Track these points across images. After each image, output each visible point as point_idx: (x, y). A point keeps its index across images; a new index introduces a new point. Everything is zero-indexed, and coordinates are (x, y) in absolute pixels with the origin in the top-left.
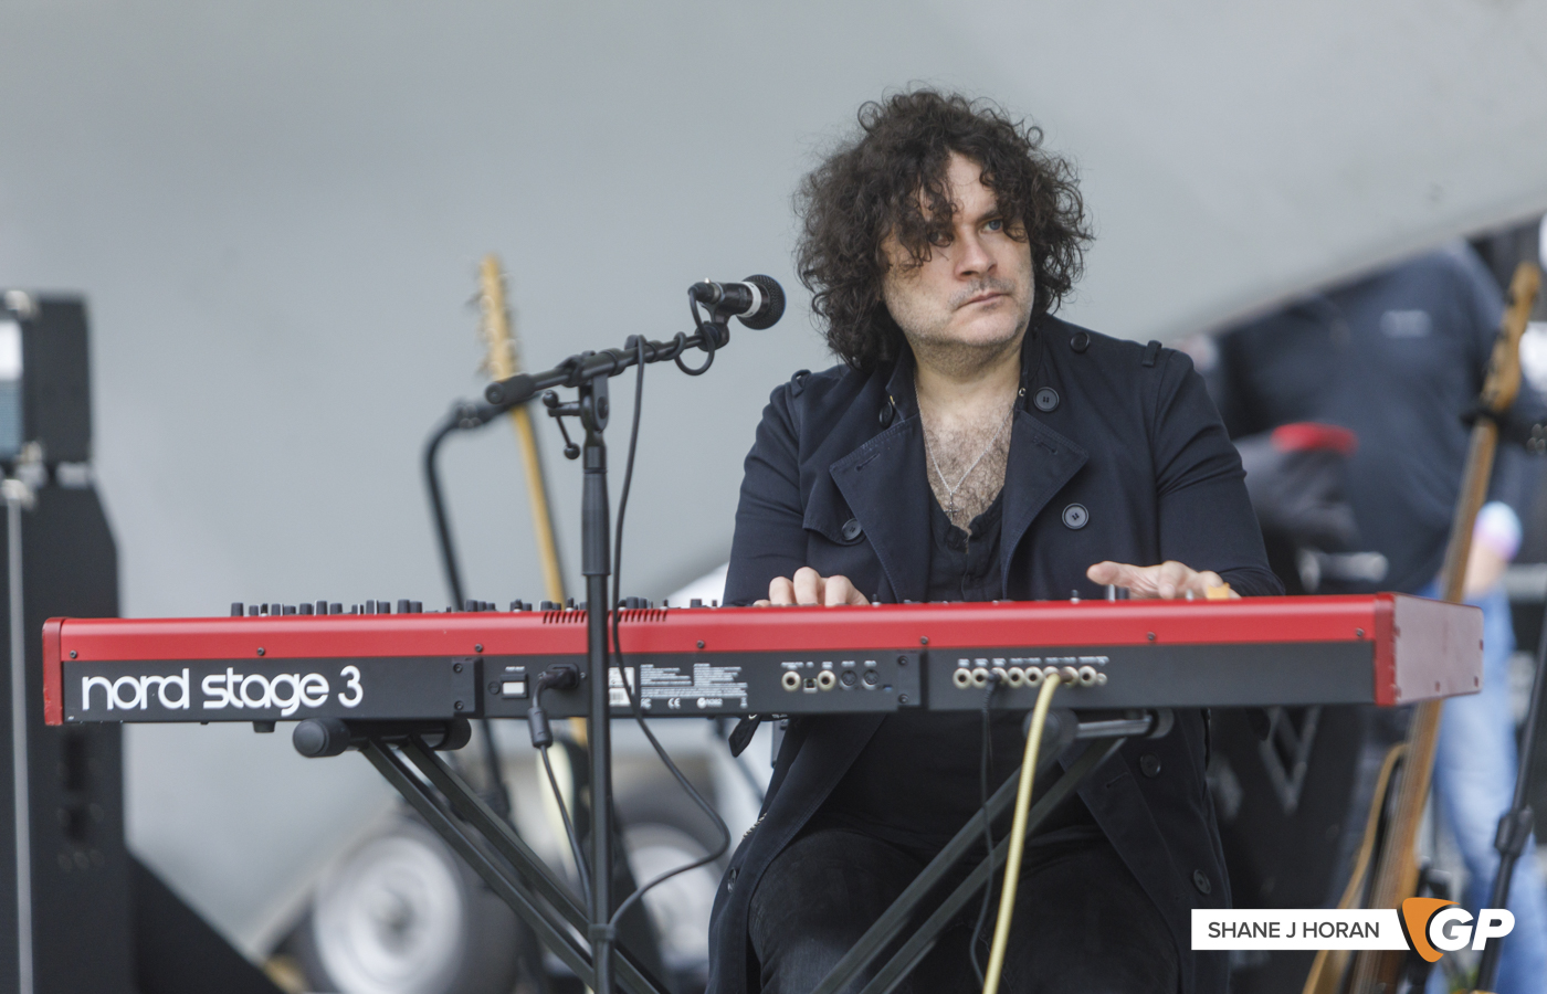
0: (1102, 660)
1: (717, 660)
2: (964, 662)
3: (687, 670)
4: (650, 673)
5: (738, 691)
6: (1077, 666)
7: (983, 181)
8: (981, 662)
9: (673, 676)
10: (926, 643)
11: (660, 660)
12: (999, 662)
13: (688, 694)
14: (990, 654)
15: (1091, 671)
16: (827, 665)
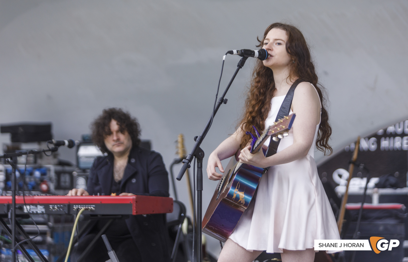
0: (94, 206)
1: (41, 205)
2: (74, 206)
3: (36, 206)
4: (32, 207)
5: (43, 210)
6: (90, 207)
7: (117, 124)
8: (77, 206)
9: (34, 207)
10: (69, 202)
11: (33, 205)
12: (79, 206)
13: (37, 210)
14: (78, 204)
15: (92, 208)
16: (56, 206)
